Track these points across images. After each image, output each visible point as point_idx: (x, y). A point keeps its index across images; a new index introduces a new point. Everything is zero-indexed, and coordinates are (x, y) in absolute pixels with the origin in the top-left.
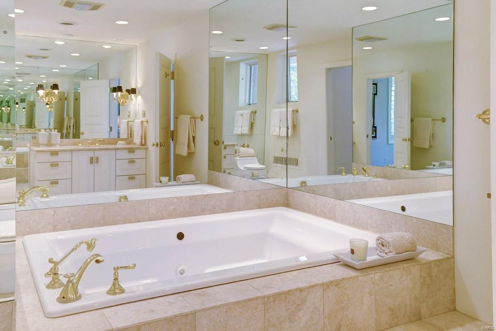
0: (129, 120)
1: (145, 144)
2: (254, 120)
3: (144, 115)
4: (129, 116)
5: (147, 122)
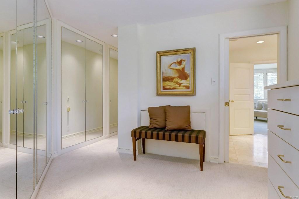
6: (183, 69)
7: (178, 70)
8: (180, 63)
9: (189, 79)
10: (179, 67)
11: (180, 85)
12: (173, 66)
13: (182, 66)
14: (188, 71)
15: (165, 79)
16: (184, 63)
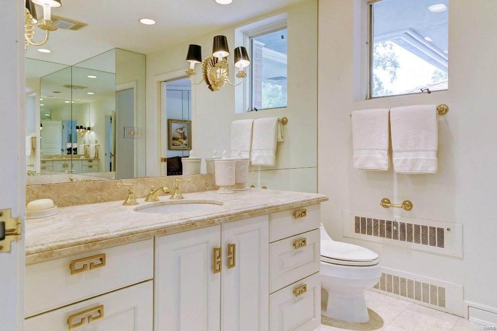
0: (85, 145)
1: (97, 158)
2: (282, 137)
3: (96, 142)
4: (84, 143)
5: (99, 146)
6: (184, 133)
7: (181, 134)
8: (182, 129)
9: (187, 140)
10: (181, 132)
11: (182, 143)
12: (178, 131)
13: (183, 131)
14: (186, 134)
15: (174, 139)
16: (184, 129)
